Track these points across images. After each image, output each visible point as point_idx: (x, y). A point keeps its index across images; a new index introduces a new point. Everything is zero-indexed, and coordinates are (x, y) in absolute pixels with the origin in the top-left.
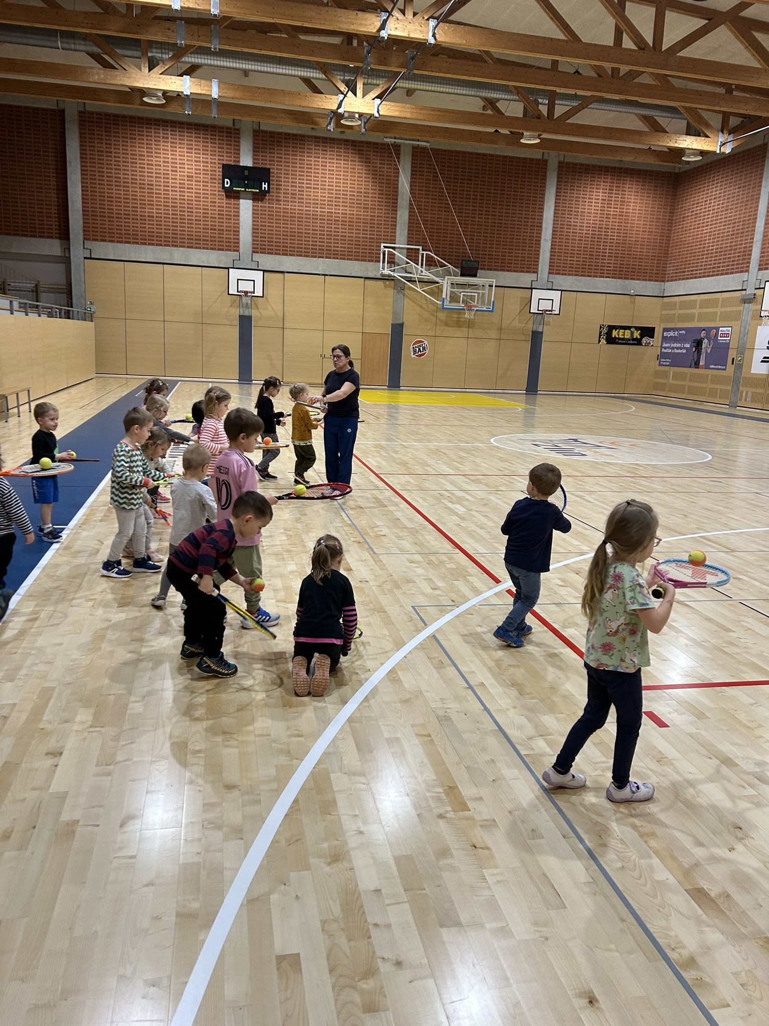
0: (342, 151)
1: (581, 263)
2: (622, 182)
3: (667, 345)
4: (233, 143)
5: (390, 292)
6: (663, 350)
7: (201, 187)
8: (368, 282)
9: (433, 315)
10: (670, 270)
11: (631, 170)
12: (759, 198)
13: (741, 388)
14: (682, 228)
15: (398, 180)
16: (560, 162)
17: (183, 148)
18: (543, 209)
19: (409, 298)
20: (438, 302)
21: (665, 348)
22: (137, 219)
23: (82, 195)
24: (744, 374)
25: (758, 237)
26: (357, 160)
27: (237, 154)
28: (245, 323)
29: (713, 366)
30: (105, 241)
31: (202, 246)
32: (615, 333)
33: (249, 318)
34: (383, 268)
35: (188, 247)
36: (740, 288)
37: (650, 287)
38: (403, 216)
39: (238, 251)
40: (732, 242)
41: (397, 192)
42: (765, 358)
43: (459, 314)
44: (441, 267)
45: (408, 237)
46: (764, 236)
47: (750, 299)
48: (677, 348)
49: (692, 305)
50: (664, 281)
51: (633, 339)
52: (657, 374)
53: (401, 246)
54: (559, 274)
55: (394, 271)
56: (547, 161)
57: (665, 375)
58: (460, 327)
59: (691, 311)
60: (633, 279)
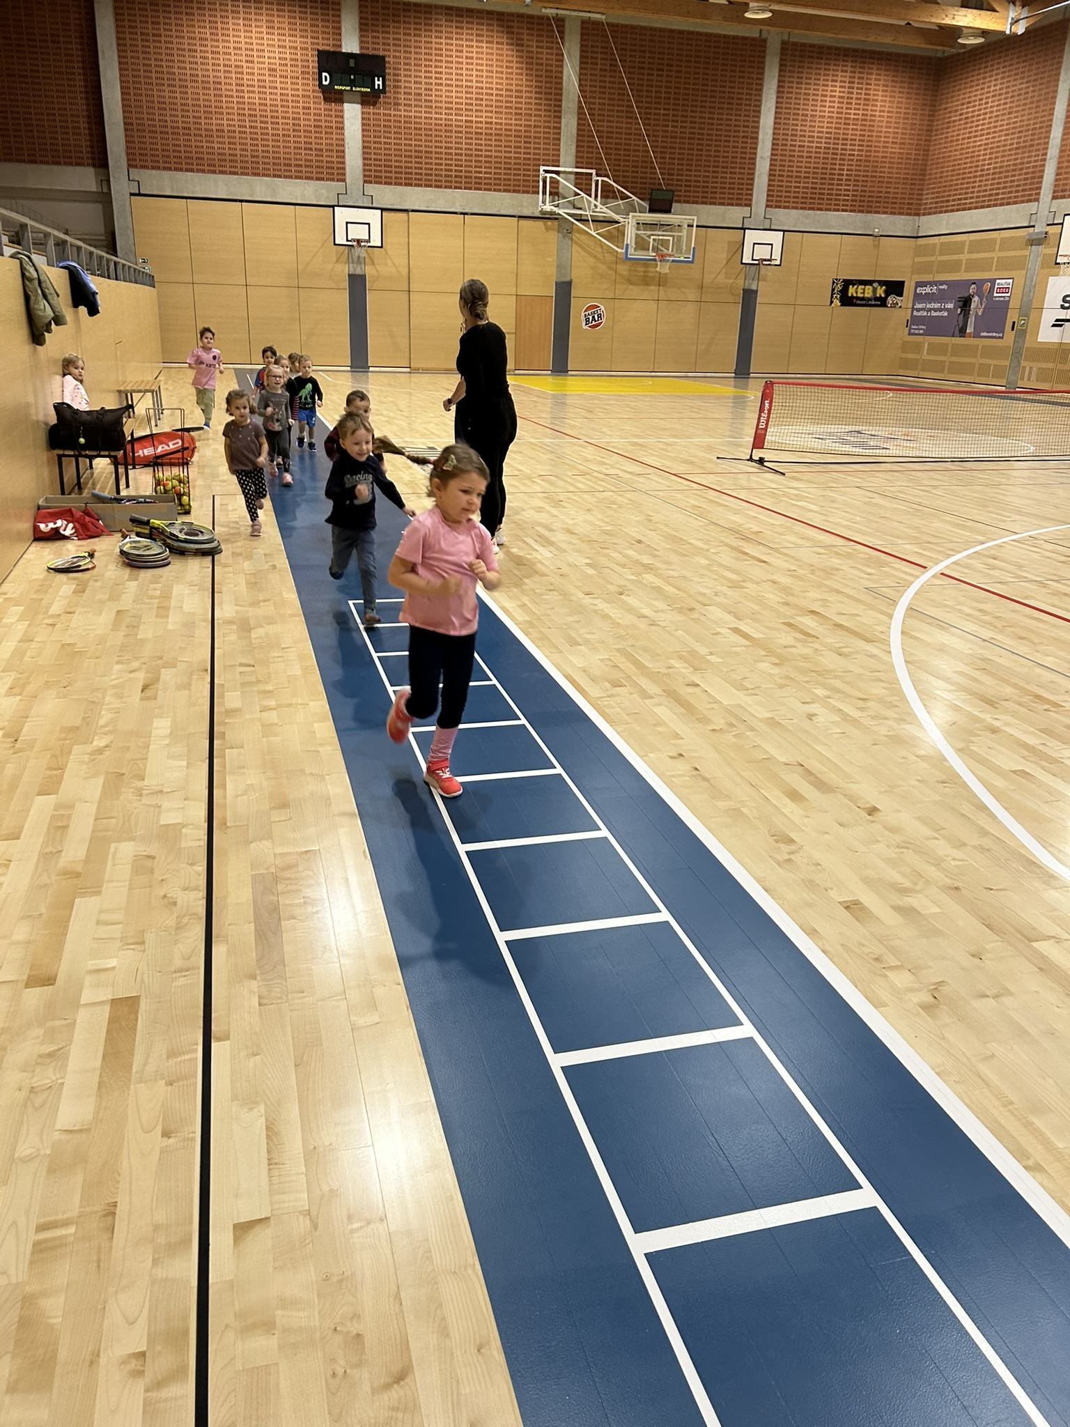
0: (484, 27)
1: (809, 191)
2: (866, 71)
3: (920, 306)
4: (331, 18)
5: (553, 237)
6: (915, 313)
7: (289, 86)
8: (523, 223)
9: (611, 269)
10: (927, 199)
11: (879, 53)
12: (1055, 97)
13: (1023, 363)
14: (947, 137)
15: (562, 72)
16: (783, 43)
17: (262, 27)
18: (759, 112)
19: (580, 246)
20: (619, 250)
21: (918, 310)
22: (201, 136)
23: (123, 100)
24: (1027, 344)
25: (1053, 152)
26: (505, 41)
27: (338, 34)
28: (357, 285)
29: (985, 334)
30: (158, 168)
31: (293, 174)
32: (852, 291)
33: (362, 278)
34: (544, 202)
35: (275, 176)
36: (1026, 224)
37: (899, 224)
38: (569, 124)
39: (344, 180)
40: (1017, 159)
41: (561, 89)
42: (1057, 320)
43: (646, 266)
44: (622, 199)
45: (577, 157)
46: (1061, 151)
47: (1040, 239)
48: (936, 310)
49: (958, 248)
50: (918, 215)
51: (876, 299)
52: (905, 347)
53: (567, 170)
54: (780, 207)
55: (557, 206)
56: (765, 41)
57: (917, 348)
58: (648, 285)
59: (956, 257)
60: (878, 212)
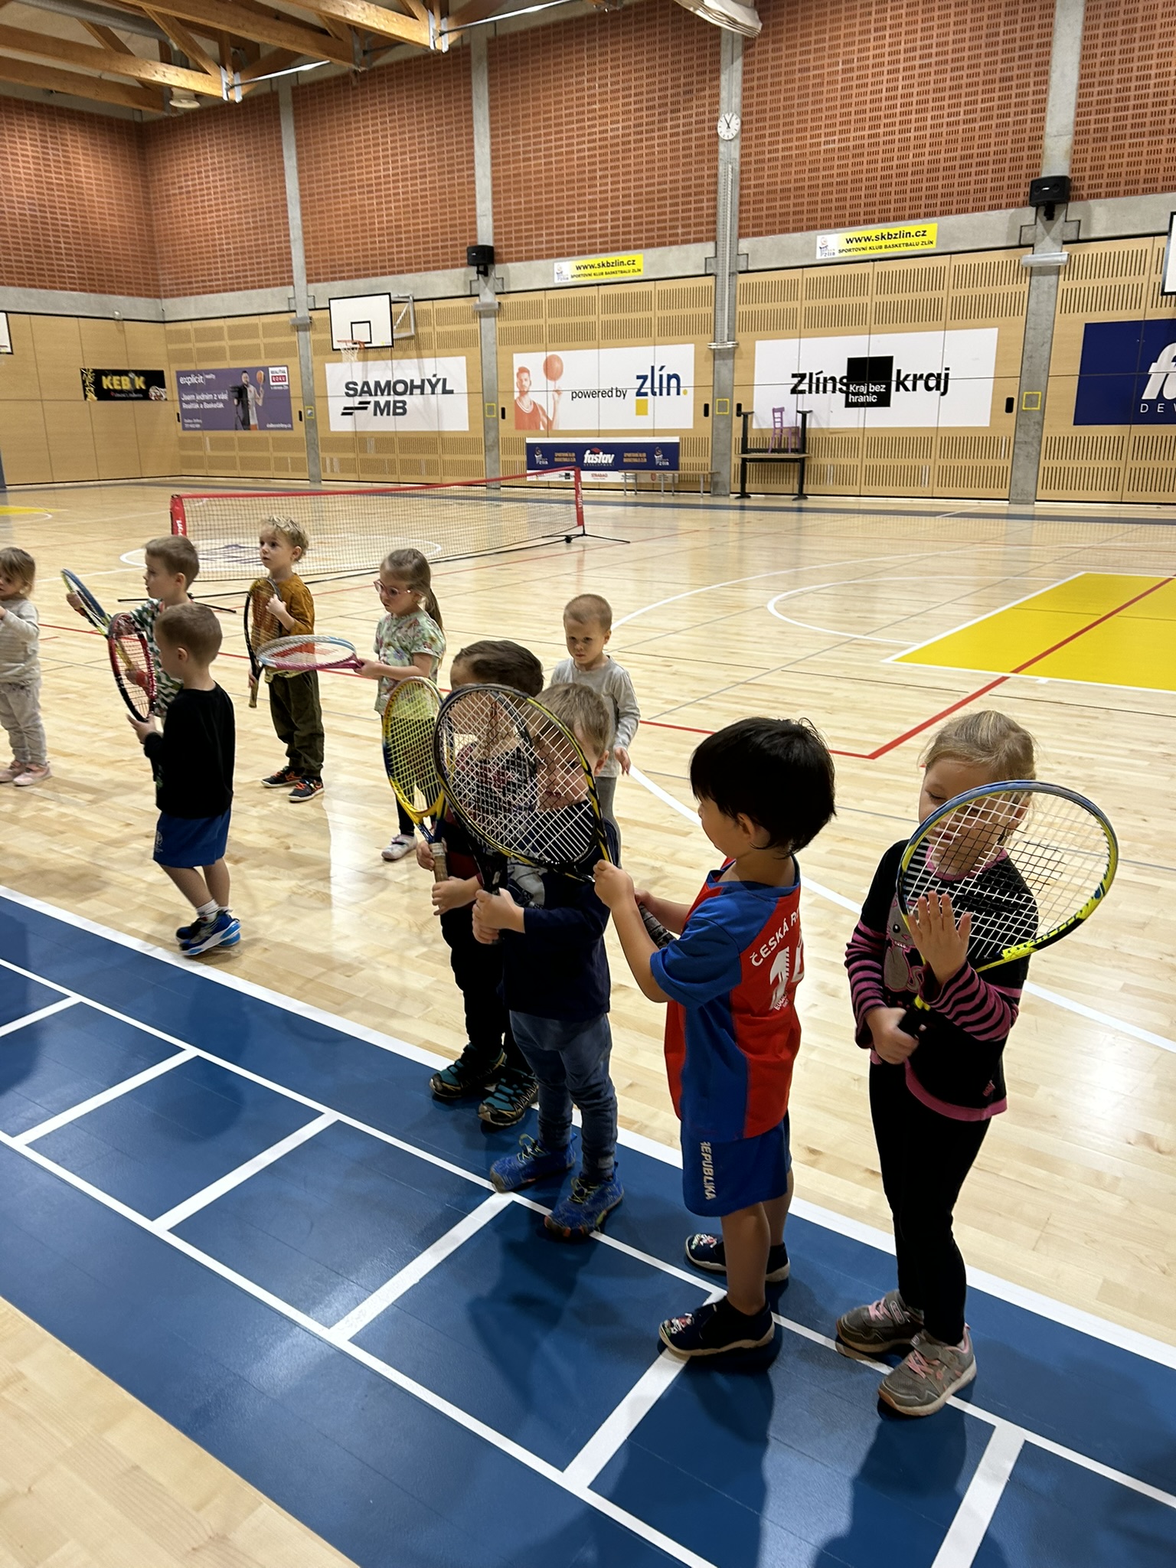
1: (24, 265)
3: (189, 398)
6: (185, 406)
10: (165, 280)
12: (283, 174)
13: (322, 455)
14: (170, 212)
21: (187, 402)
24: (321, 434)
29: (272, 426)
32: (106, 382)
36: (286, 309)
37: (141, 306)
40: (258, 239)
42: (345, 408)
46: (304, 233)
47: (306, 325)
48: (208, 402)
49: (217, 334)
50: (159, 297)
51: (137, 391)
52: (182, 443)
57: (198, 444)
59: (216, 344)
60: (113, 293)
